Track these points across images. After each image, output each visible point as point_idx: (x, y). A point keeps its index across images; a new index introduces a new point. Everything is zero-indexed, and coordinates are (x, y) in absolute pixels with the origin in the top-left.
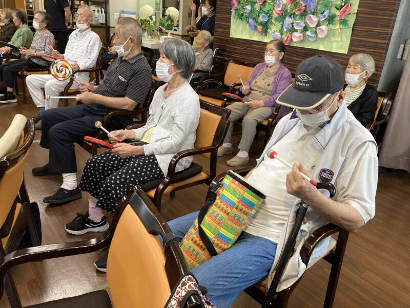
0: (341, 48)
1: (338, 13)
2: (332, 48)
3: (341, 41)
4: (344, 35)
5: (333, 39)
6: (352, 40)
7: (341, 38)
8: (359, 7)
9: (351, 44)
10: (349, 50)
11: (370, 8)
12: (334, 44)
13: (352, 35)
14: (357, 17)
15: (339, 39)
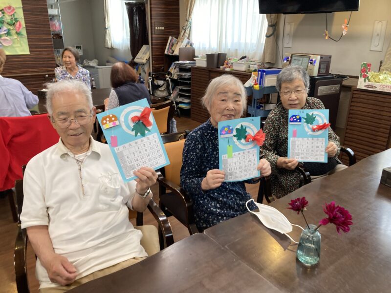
0: (23, 50)
1: (11, 28)
2: (16, 52)
3: (21, 46)
4: (22, 42)
5: (14, 45)
6: (29, 45)
7: (21, 44)
8: (25, 23)
10: (30, 51)
11: (33, 23)
12: (17, 49)
13: (29, 42)
14: (26, 30)
15: (19, 45)
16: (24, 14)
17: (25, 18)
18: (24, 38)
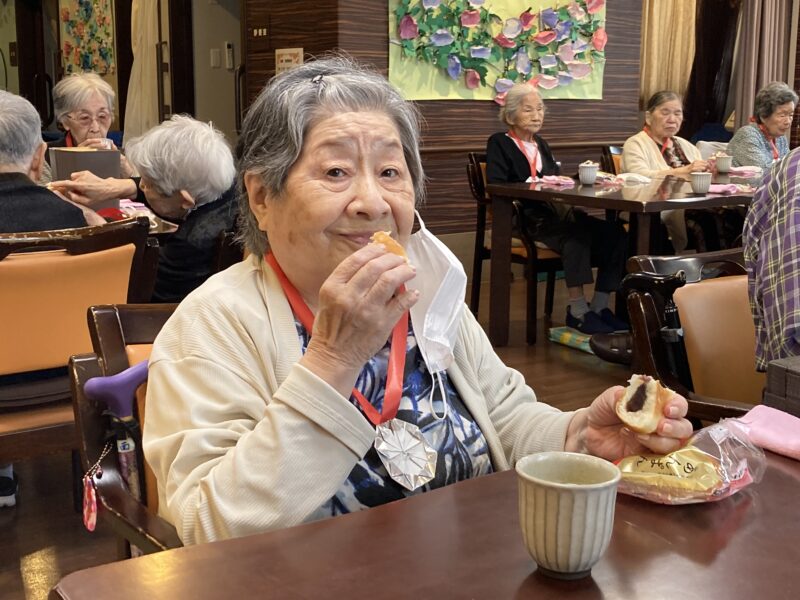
0: (593, 92)
2: (584, 93)
3: (593, 81)
4: (595, 73)
6: (604, 79)
7: (592, 77)
9: (605, 85)
10: (604, 94)
12: (585, 87)
13: (605, 72)
15: (589, 80)
16: (607, 12)
17: (606, 22)
18: (599, 65)
